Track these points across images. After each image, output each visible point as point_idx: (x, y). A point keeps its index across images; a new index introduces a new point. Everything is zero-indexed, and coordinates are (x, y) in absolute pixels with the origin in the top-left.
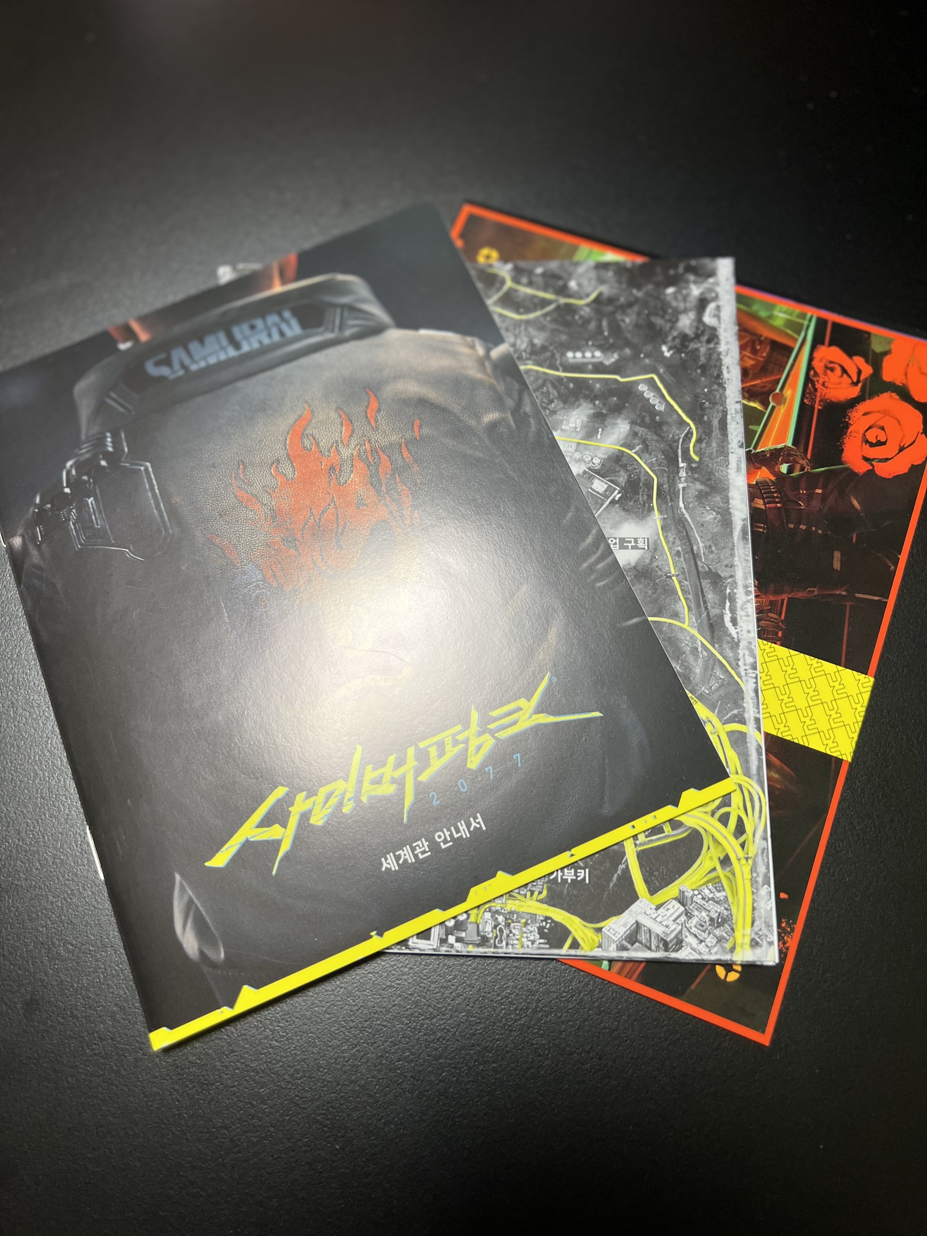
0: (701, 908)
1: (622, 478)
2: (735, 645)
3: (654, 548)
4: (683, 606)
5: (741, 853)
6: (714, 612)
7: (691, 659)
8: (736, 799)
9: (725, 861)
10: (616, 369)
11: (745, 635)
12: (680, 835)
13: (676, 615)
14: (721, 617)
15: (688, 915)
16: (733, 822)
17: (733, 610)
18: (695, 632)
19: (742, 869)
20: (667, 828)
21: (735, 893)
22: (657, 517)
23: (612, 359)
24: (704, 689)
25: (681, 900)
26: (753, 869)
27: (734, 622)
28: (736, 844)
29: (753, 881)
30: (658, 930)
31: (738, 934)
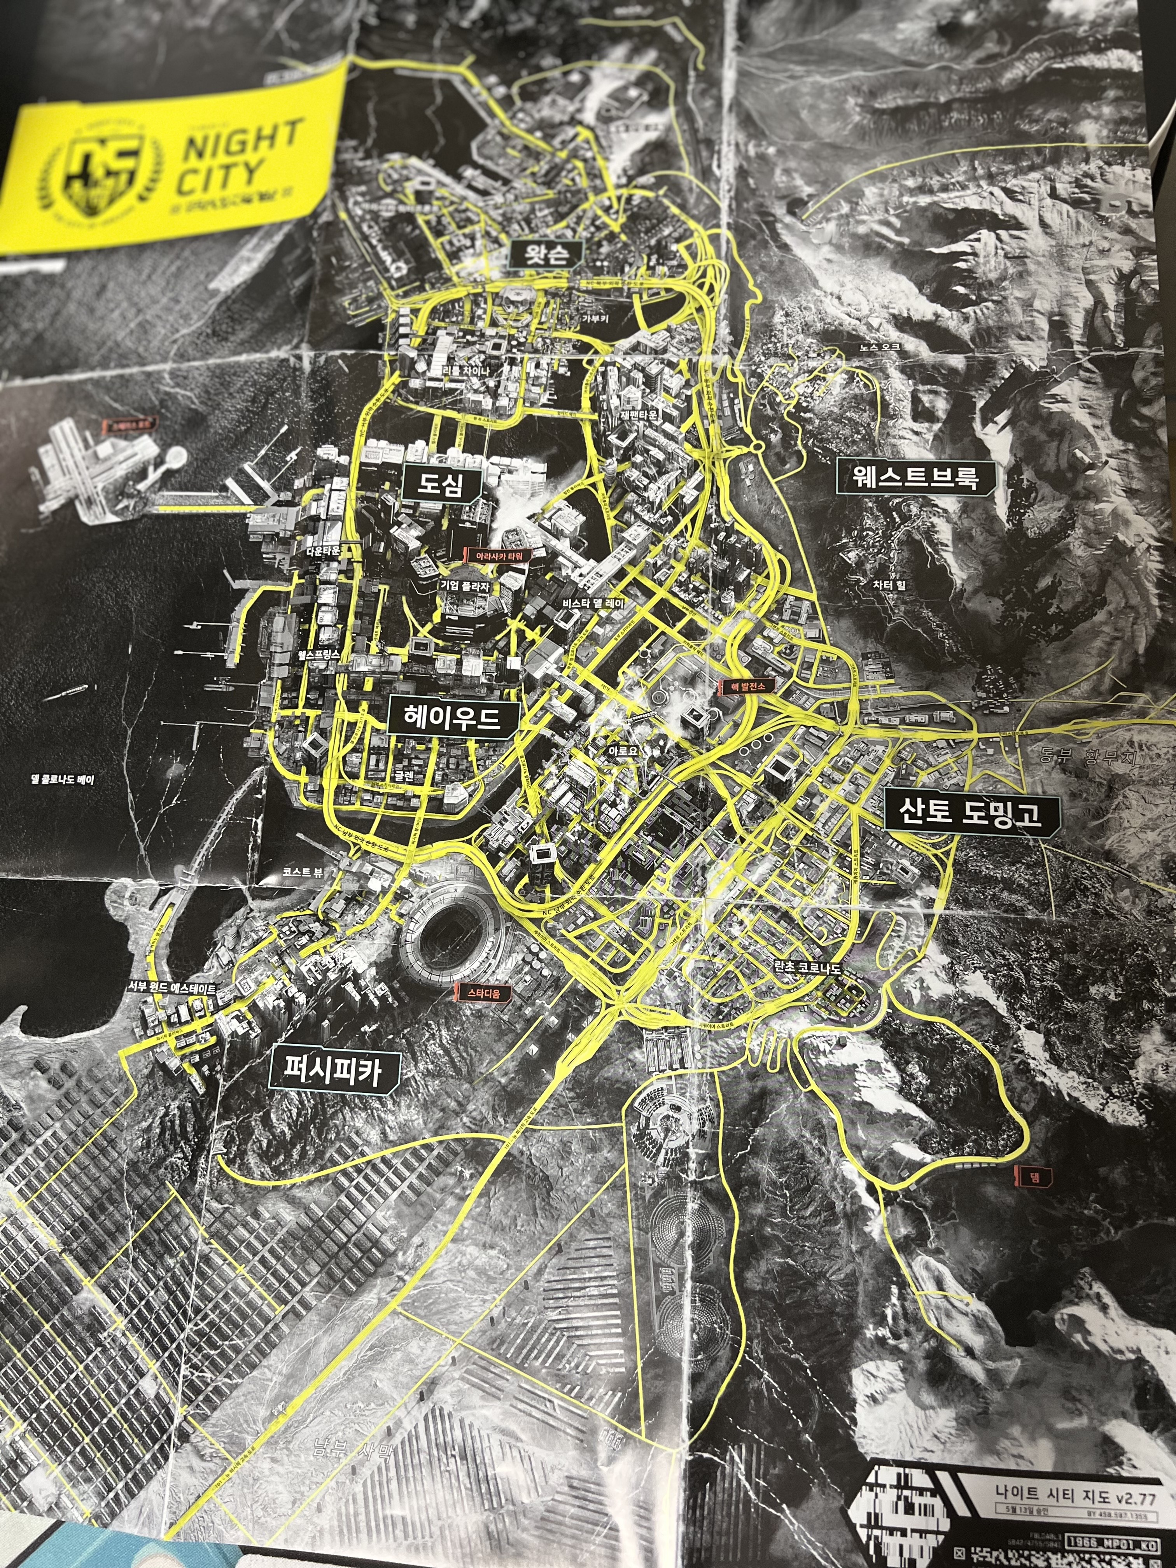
0: (680, 334)
1: (650, 86)
2: (718, 181)
3: (669, 129)
4: (686, 162)
5: (710, 304)
6: (706, 163)
7: (688, 195)
8: (710, 272)
9: (700, 309)
10: (651, 17)
11: (725, 173)
12: (671, 296)
13: (680, 169)
14: (710, 166)
15: (672, 337)
16: (706, 287)
17: (719, 160)
18: (692, 178)
19: (710, 314)
20: (663, 293)
21: (704, 325)
22: (672, 110)
23: (649, 10)
24: (696, 212)
25: (669, 330)
26: (718, 312)
27: (719, 166)
28: (707, 299)
29: (717, 319)
30: (653, 345)
31: (704, 347)
